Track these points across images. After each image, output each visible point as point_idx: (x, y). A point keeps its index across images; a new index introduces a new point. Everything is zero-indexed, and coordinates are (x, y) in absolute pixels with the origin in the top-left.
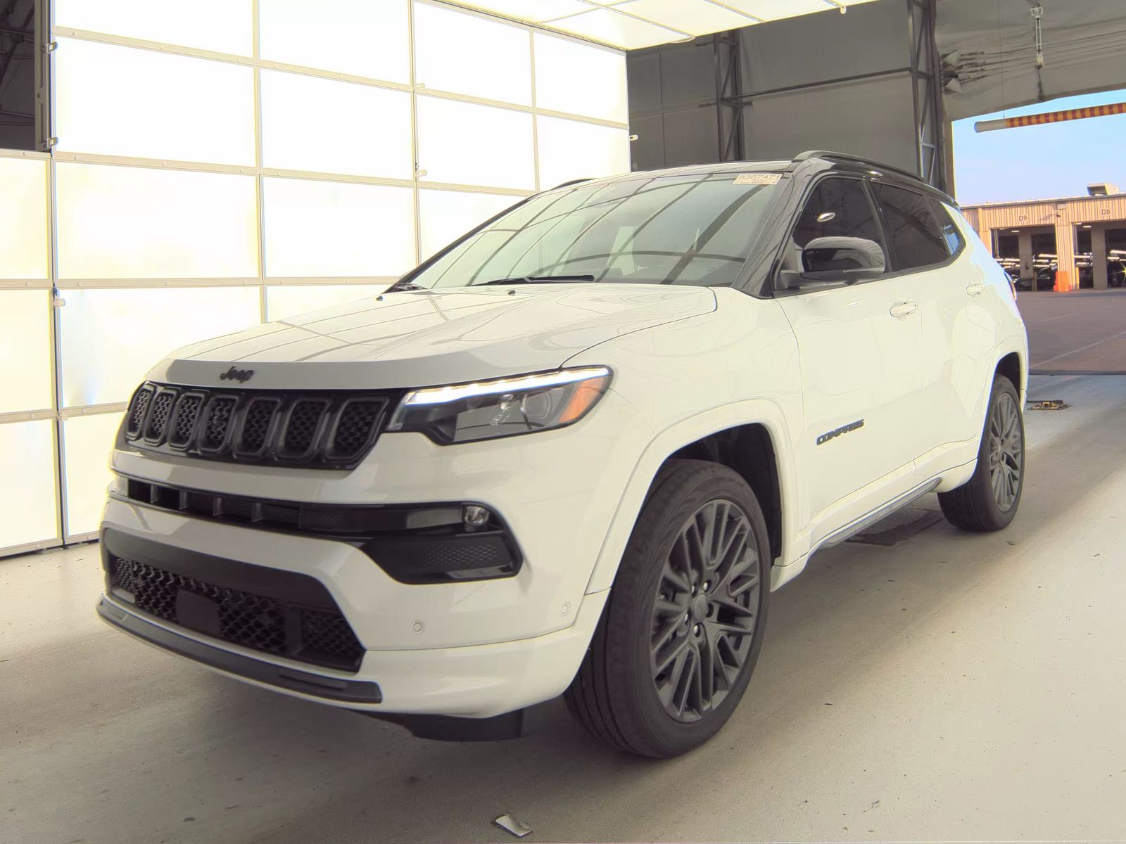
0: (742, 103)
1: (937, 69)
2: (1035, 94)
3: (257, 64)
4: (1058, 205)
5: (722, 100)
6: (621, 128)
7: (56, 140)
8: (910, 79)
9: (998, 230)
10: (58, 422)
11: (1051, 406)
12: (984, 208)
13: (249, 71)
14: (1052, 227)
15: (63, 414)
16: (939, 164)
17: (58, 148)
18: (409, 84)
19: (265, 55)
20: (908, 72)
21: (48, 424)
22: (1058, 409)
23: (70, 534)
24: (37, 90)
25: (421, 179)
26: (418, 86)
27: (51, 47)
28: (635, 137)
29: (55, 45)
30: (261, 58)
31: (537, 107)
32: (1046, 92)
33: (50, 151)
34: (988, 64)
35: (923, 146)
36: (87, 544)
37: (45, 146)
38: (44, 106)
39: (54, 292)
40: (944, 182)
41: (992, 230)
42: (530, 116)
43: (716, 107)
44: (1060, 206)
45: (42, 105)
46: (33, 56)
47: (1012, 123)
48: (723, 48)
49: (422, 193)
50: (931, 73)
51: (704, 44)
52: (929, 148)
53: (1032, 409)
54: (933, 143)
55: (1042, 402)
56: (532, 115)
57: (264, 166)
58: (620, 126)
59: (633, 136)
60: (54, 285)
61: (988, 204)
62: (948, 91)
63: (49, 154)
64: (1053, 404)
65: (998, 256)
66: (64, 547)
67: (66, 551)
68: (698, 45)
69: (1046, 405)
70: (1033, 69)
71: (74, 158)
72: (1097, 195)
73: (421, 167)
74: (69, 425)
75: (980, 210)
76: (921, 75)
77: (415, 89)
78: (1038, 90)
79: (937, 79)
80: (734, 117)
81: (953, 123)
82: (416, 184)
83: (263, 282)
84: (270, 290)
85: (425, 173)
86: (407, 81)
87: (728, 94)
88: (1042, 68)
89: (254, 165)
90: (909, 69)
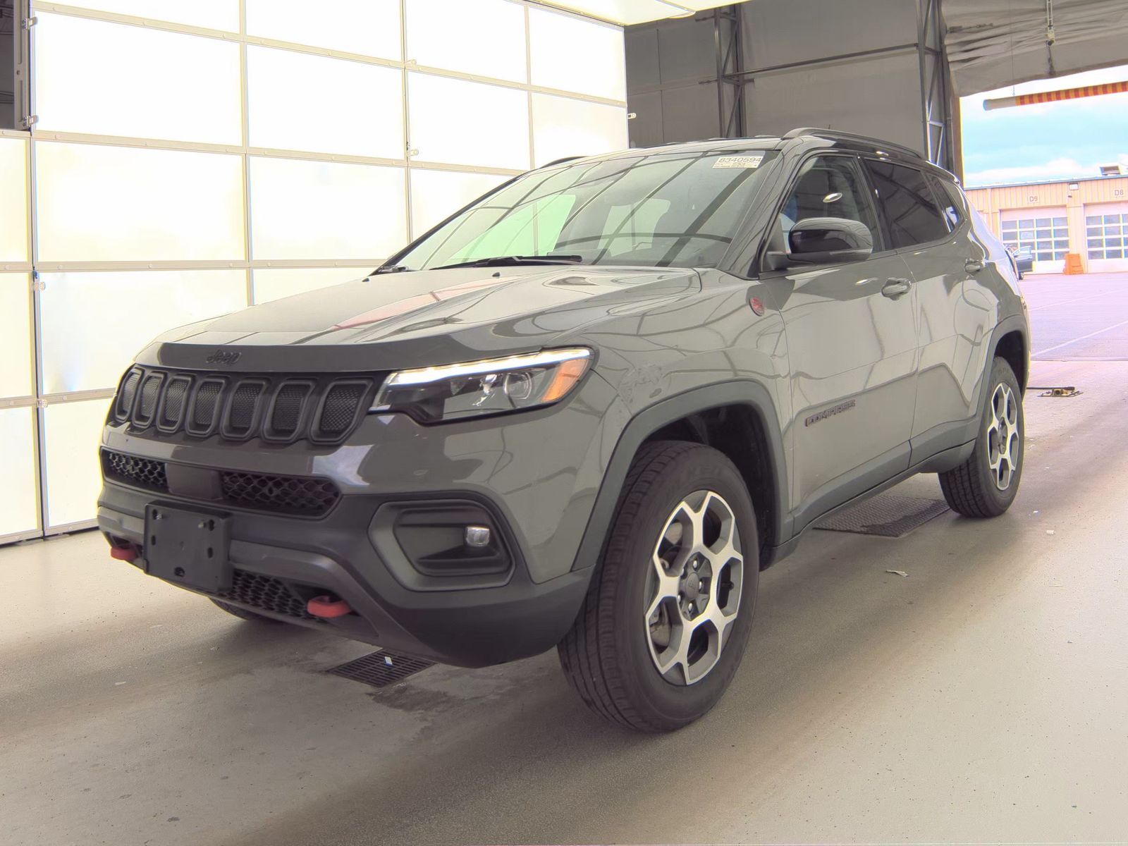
0: (744, 80)
2: (1045, 70)
3: (243, 40)
4: (1071, 185)
5: (723, 77)
6: (620, 106)
7: (36, 119)
8: (918, 55)
10: (38, 410)
11: (1062, 393)
12: (993, 188)
13: (236, 47)
14: (1064, 208)
15: (44, 401)
16: (947, 141)
17: (38, 127)
18: (400, 61)
19: (252, 31)
20: (915, 48)
21: (28, 412)
22: (1069, 396)
23: (50, 526)
24: (16, 67)
25: (412, 158)
26: (410, 63)
27: (31, 22)
28: (634, 115)
29: (35, 21)
30: (248, 34)
31: (532, 84)
32: (1057, 68)
33: (29, 130)
35: (930, 125)
36: (68, 535)
37: (25, 124)
38: (23, 83)
39: (34, 275)
40: (951, 161)
41: (1002, 212)
42: (525, 94)
43: (716, 84)
44: (1074, 187)
45: (21, 82)
46: (13, 32)
47: (1022, 100)
48: (725, 23)
49: (414, 172)
50: (938, 50)
51: (705, 19)
52: (937, 126)
53: (1042, 396)
54: (941, 121)
55: (1052, 389)
56: (526, 93)
57: (250, 146)
58: (619, 104)
59: (631, 114)
60: (34, 268)
61: (998, 185)
63: (29, 133)
64: (1064, 391)
66: (44, 538)
67: (47, 542)
68: (697, 20)
70: (1045, 46)
71: (56, 137)
72: (1109, 175)
73: (412, 147)
74: (49, 412)
75: (990, 191)
76: (928, 51)
77: (406, 67)
78: (1048, 67)
80: (735, 95)
81: (962, 99)
82: (407, 164)
83: (249, 265)
84: (256, 272)
85: (416, 152)
86: (397, 57)
87: (729, 71)
88: (1053, 44)
89: (240, 144)
90: (916, 45)
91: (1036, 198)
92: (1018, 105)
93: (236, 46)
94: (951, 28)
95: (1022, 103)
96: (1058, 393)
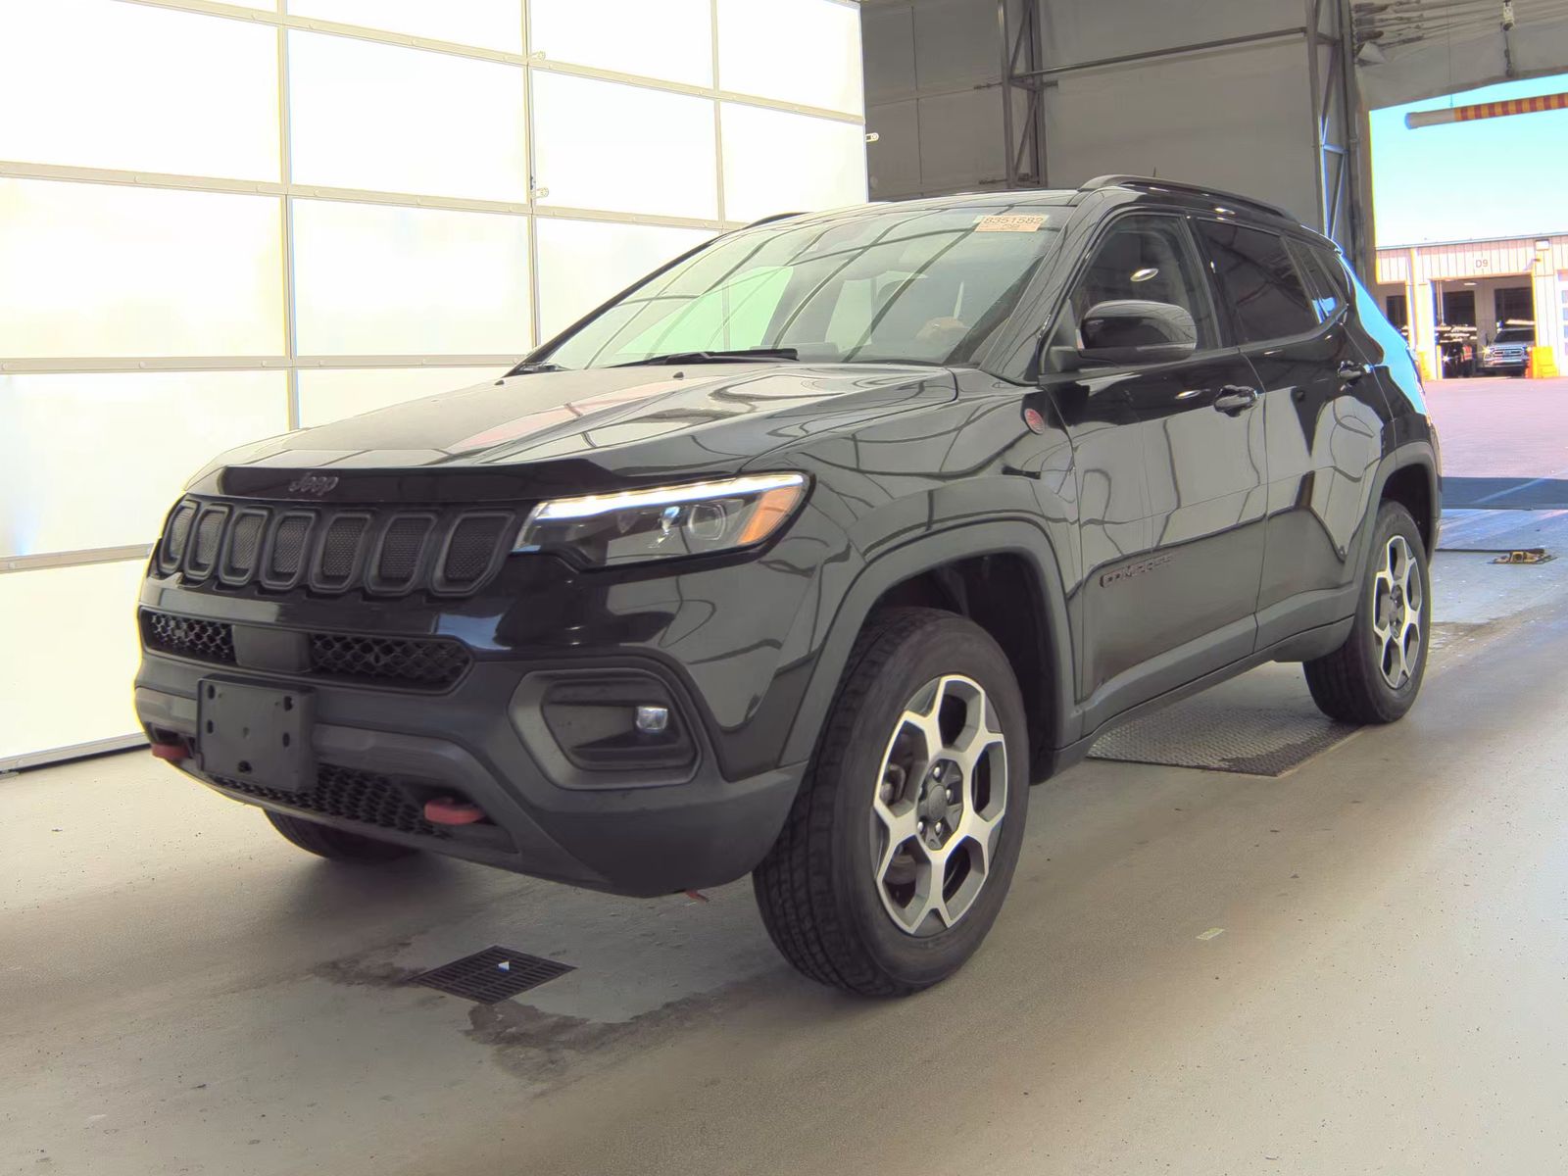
0: (1042, 83)
1: (1346, 30)
2: (1500, 68)
3: (282, 22)
4: (1538, 243)
5: (1012, 79)
6: (852, 122)
8: (1305, 46)
9: (1444, 282)
11: (1525, 558)
12: (1419, 248)
13: (271, 32)
14: (1527, 277)
16: (1351, 180)
18: (521, 53)
19: (296, 8)
20: (1301, 35)
22: (1536, 563)
25: (540, 202)
26: (535, 56)
28: (875, 137)
30: (290, 13)
31: (721, 89)
32: (1517, 67)
34: (1429, 19)
35: (1325, 150)
41: (1434, 283)
42: (709, 104)
43: (1001, 89)
44: (1541, 245)
47: (1464, 114)
49: (541, 222)
50: (1338, 36)
52: (1336, 153)
53: (1495, 562)
54: (1341, 146)
55: (1510, 551)
56: (712, 102)
57: (293, 183)
58: (850, 119)
59: (872, 135)
61: (1427, 241)
62: (1363, 63)
64: (1529, 554)
65: (1443, 324)
69: (1518, 557)
70: (1499, 29)
73: (538, 185)
75: (1414, 252)
76: (1321, 39)
77: (529, 63)
78: (1504, 63)
79: (1347, 46)
80: (1030, 108)
81: (1372, 114)
82: (532, 211)
83: (292, 363)
84: (303, 374)
85: (546, 192)
86: (517, 49)
87: (1020, 68)
88: (1511, 29)
89: (278, 180)
90: (1303, 30)
91: (1485, 262)
92: (1457, 120)
93: (273, 31)
94: (1356, 6)
95: (1465, 118)
96: (1518, 558)
